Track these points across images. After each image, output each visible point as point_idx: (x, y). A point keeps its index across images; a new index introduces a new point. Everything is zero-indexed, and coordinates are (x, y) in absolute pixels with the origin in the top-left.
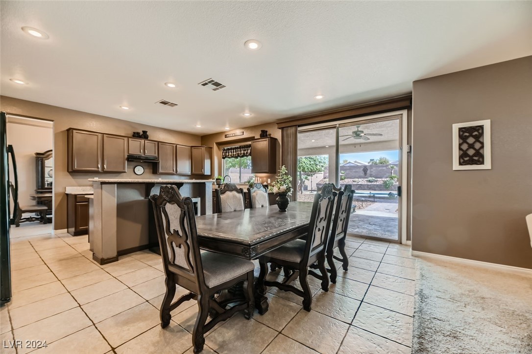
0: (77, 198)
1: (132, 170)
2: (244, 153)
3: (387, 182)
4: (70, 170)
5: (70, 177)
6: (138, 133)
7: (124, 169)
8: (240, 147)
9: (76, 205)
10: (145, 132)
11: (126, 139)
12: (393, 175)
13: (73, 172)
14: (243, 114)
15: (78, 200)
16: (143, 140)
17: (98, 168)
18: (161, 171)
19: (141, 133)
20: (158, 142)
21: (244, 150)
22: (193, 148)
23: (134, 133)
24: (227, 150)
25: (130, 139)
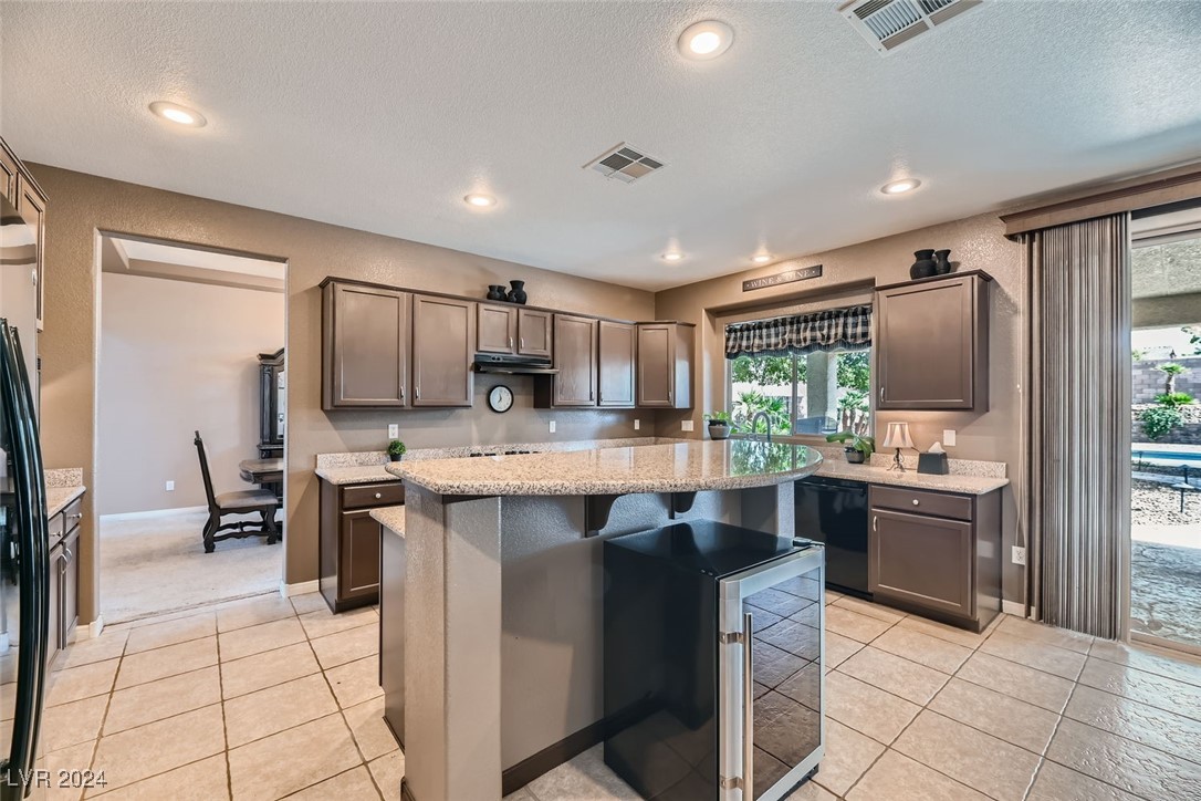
0: (346, 496)
1: (485, 397)
2: (814, 339)
3: (1156, 417)
4: (328, 406)
5: (328, 423)
6: (501, 289)
7: (467, 399)
8: (796, 320)
9: (341, 517)
10: (516, 285)
11: (472, 306)
12: (1173, 394)
13: (337, 411)
14: (884, 190)
15: (346, 505)
16: (515, 310)
17: (399, 396)
18: (559, 399)
19: (509, 288)
20: (554, 313)
21: (813, 329)
22: (641, 327)
23: (491, 287)
24: (741, 330)
25: (482, 306)
